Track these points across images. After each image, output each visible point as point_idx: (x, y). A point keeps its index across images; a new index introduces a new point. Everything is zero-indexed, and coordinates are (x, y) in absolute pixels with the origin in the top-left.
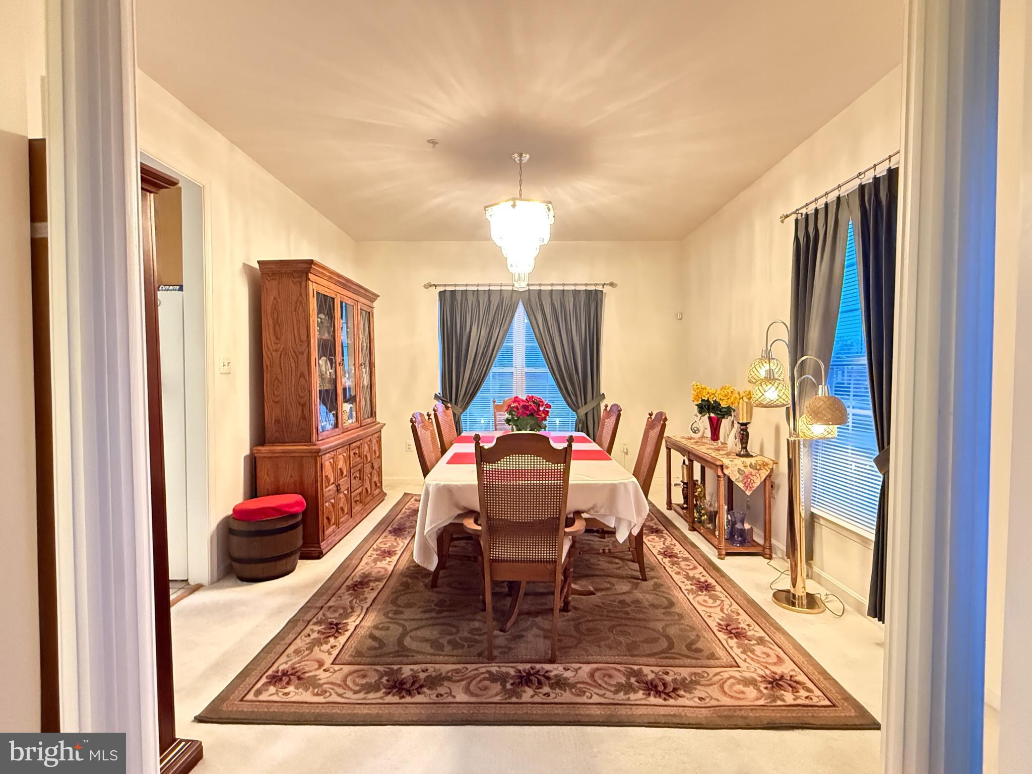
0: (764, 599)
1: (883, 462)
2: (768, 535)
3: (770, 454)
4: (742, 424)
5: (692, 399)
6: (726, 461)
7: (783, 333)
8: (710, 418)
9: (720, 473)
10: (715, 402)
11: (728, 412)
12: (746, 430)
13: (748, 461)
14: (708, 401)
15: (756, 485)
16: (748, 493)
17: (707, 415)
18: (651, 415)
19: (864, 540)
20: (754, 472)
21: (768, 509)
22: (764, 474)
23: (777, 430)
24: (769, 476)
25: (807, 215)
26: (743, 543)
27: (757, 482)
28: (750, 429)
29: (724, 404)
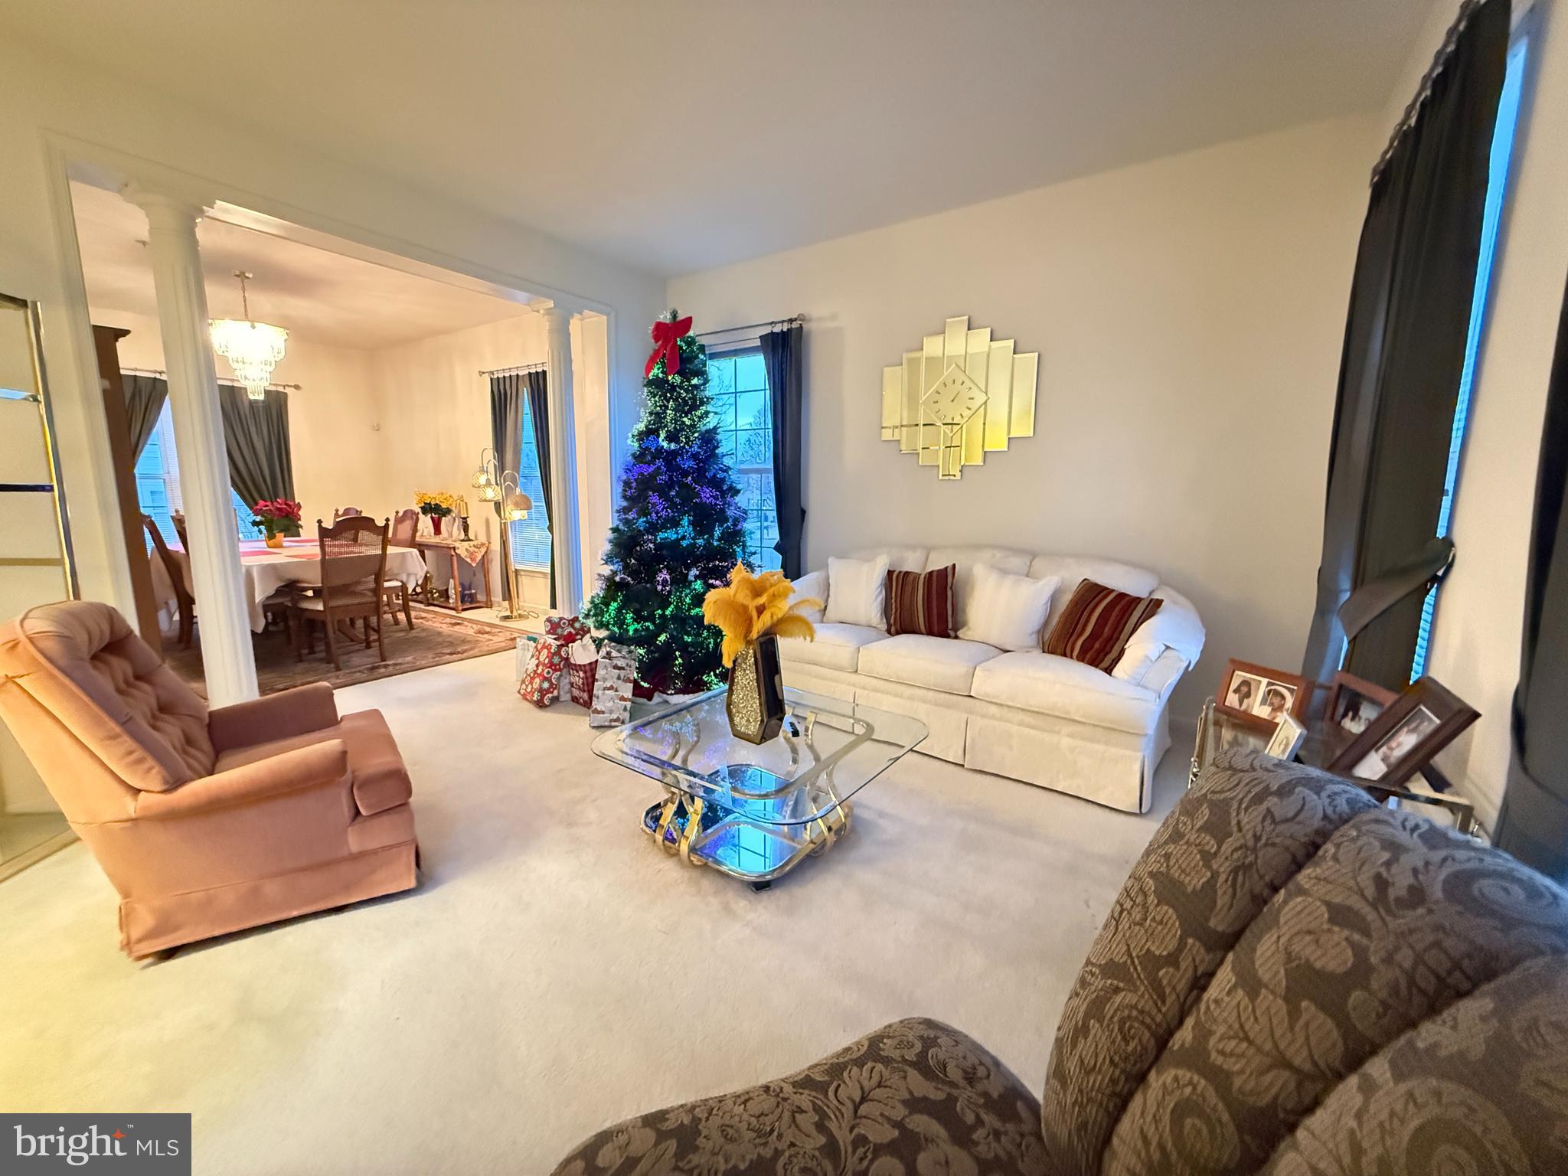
0: (497, 622)
1: (551, 529)
2: (488, 593)
3: (482, 538)
4: (464, 518)
5: (415, 502)
6: (457, 544)
7: (490, 454)
8: (432, 517)
9: (453, 553)
10: (436, 504)
11: (448, 511)
12: (466, 522)
13: (471, 543)
14: (430, 504)
15: (478, 560)
16: (474, 565)
17: (429, 515)
18: (397, 513)
19: (545, 574)
20: (476, 550)
21: (486, 574)
22: (483, 550)
23: (487, 522)
24: (486, 552)
25: (498, 378)
26: (471, 602)
27: (479, 557)
28: (469, 521)
29: (444, 506)
